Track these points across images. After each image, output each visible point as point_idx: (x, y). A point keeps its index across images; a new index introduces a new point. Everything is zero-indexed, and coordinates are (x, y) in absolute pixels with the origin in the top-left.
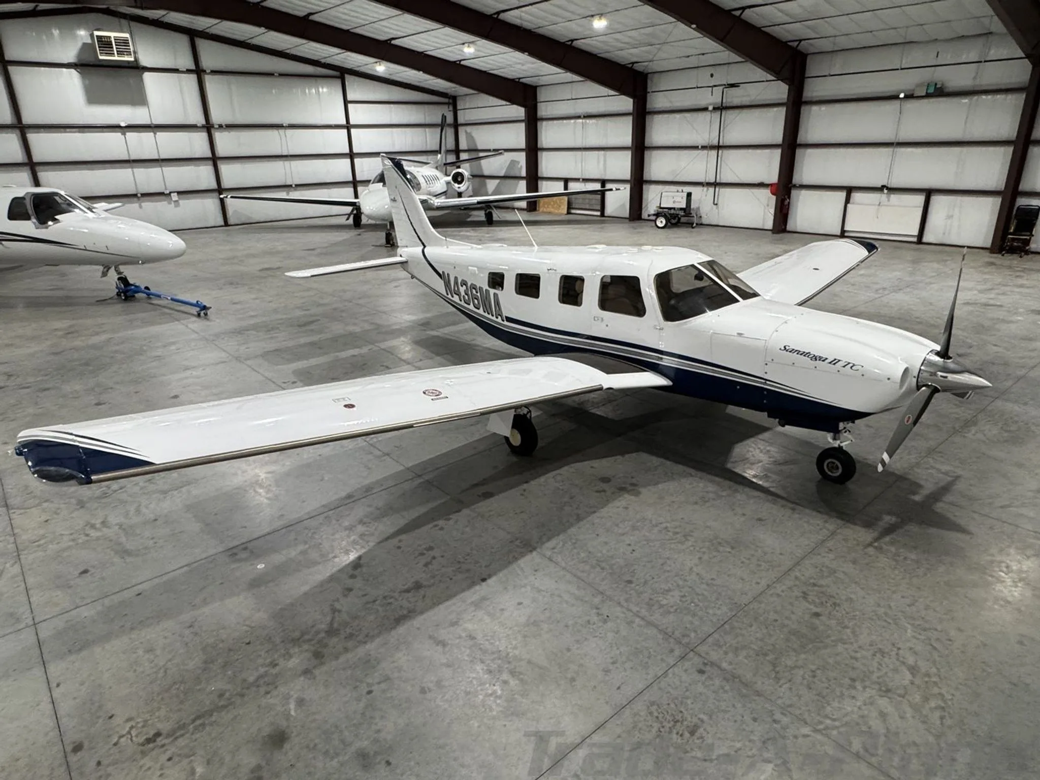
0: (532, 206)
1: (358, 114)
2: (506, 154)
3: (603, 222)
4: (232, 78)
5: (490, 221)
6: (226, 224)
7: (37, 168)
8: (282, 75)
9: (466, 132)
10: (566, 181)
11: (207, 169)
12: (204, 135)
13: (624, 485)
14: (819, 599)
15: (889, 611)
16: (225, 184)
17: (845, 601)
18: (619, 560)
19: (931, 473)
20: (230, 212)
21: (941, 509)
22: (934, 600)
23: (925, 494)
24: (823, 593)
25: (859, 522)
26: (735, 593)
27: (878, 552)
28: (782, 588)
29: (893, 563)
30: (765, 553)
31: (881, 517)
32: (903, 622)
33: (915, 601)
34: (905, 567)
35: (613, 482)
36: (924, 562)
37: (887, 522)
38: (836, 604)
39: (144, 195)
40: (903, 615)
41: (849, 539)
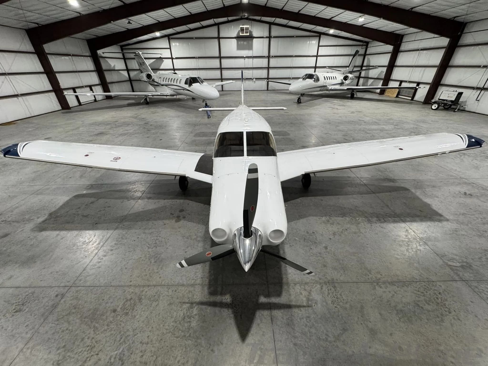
0: (382, 92)
1: (323, 51)
2: (379, 68)
3: (411, 103)
4: (280, 39)
5: (352, 97)
6: (268, 90)
7: (222, 70)
8: (297, 37)
9: (368, 58)
10: (401, 82)
11: (265, 71)
12: (267, 60)
13: (181, 216)
14: (128, 306)
15: (131, 336)
16: (270, 77)
17: (132, 316)
18: (125, 241)
19: (301, 294)
20: (269, 86)
21: (260, 315)
22: (153, 351)
23: (271, 301)
24: (135, 305)
25: (212, 289)
26: (119, 279)
27: (187, 308)
28: (131, 290)
29: (180, 319)
30: (157, 273)
31: (225, 294)
32: (123, 347)
33: (147, 343)
34: (179, 325)
35: (182, 213)
36: (191, 331)
37: (222, 299)
38: (127, 314)
39: (246, 79)
40: (130, 344)
41: (192, 293)
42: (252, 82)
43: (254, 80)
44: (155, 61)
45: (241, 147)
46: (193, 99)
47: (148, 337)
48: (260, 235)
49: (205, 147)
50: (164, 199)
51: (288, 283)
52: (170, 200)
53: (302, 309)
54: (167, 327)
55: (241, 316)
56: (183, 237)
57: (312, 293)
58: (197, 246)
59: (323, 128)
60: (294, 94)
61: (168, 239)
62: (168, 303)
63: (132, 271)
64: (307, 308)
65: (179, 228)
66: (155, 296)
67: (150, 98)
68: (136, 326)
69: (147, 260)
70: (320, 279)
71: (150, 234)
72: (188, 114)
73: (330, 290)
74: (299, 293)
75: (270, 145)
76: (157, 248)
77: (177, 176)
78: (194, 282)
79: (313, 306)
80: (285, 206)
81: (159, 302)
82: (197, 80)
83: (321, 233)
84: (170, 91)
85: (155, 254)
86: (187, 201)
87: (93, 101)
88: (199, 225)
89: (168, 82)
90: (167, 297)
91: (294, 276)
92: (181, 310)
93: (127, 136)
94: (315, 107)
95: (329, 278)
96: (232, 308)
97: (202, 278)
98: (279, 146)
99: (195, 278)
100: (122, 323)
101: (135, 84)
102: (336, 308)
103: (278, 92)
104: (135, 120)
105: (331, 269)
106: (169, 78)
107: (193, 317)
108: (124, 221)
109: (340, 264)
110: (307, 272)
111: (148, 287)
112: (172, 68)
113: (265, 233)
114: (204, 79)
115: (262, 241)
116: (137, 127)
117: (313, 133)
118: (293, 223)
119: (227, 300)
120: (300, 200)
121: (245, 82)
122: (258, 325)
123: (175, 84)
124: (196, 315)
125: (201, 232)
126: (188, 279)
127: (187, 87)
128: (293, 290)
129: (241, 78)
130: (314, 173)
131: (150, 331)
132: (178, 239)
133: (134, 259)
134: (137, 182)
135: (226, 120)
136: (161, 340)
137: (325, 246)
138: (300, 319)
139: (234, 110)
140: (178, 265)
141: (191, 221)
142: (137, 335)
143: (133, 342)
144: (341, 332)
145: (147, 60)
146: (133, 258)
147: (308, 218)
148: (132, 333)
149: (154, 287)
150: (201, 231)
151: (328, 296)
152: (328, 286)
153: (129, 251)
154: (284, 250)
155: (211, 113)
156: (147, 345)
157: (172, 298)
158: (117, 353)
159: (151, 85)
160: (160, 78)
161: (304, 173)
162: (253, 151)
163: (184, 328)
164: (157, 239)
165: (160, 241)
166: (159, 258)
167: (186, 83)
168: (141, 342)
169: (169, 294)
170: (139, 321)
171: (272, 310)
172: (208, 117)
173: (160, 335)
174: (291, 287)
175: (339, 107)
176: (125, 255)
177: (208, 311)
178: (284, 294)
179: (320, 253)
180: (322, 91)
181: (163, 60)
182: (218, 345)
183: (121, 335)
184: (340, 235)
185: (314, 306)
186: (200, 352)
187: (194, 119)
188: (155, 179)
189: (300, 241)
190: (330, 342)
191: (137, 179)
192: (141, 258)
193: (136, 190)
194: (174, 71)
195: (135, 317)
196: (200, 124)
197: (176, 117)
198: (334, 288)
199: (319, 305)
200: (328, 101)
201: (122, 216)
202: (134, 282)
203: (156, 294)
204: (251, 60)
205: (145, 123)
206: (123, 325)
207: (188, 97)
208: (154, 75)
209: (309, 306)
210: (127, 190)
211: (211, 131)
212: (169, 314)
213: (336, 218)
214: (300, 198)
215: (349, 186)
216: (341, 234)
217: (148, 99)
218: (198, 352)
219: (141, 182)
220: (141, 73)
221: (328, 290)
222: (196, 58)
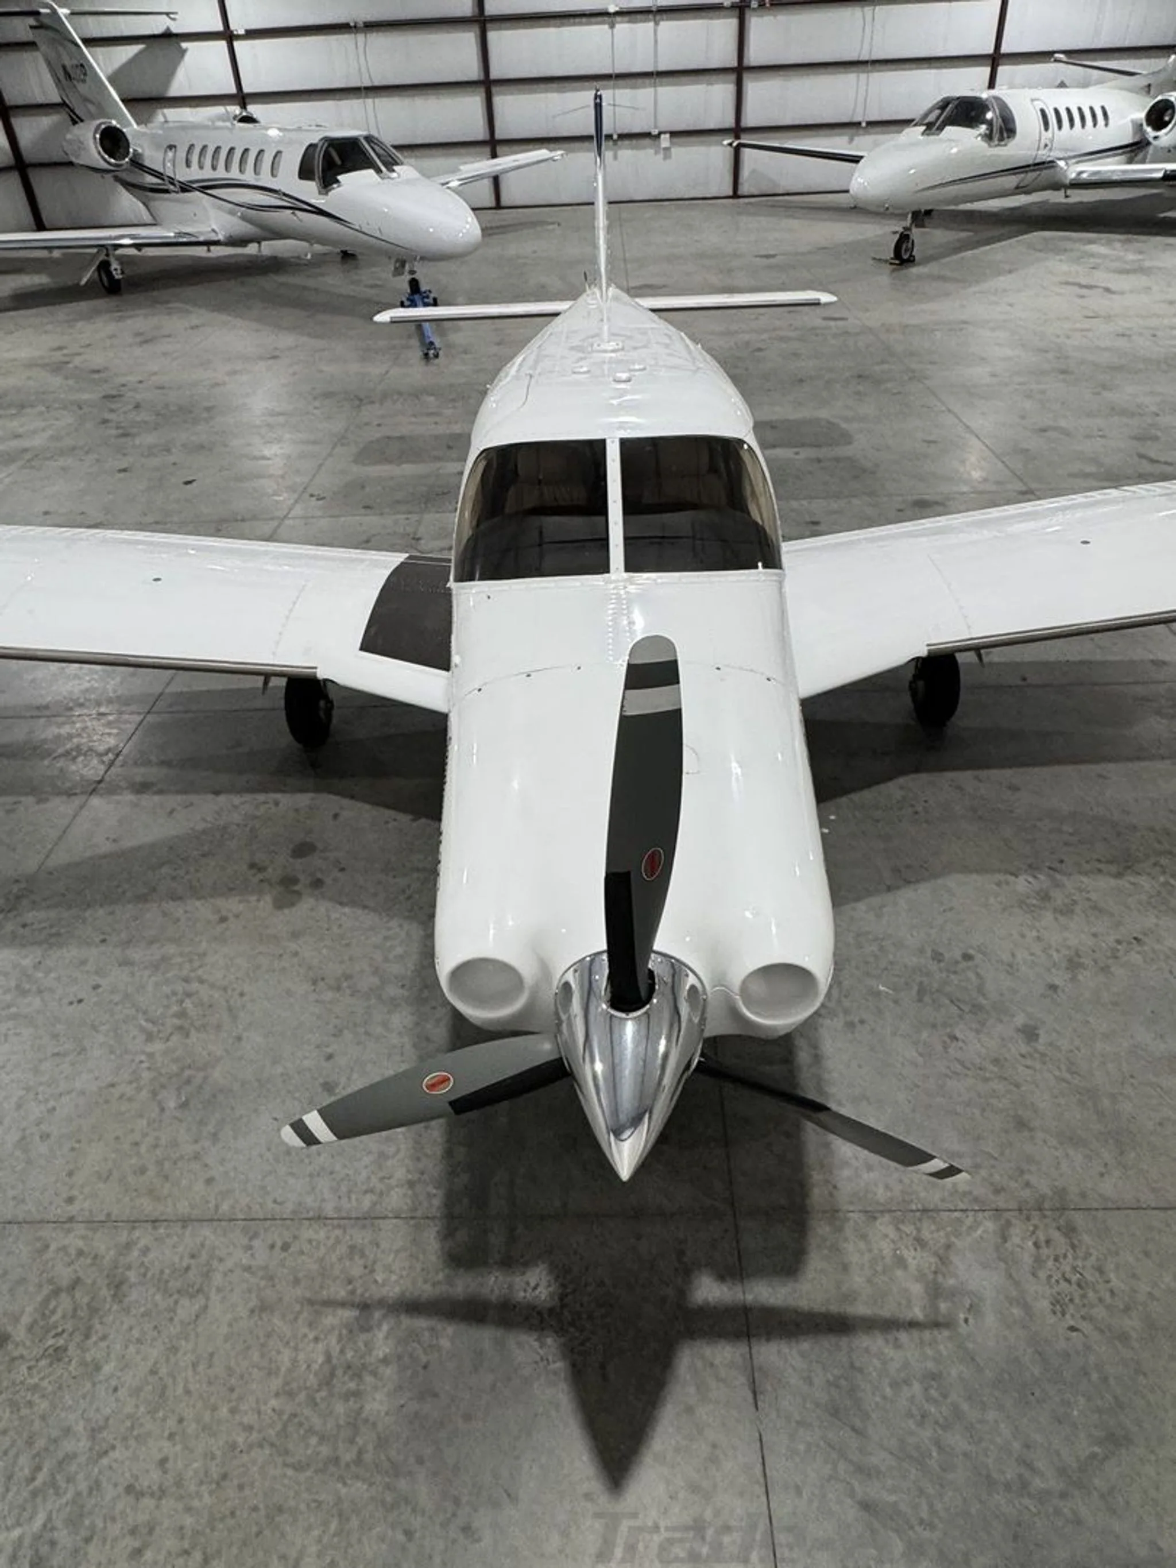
6: (736, 195)
7: (495, 89)
11: (722, 91)
12: (733, 23)
13: (301, 877)
14: (64, 1317)
15: (82, 1459)
16: (750, 119)
17: (83, 1363)
18: (37, 1002)
19: (901, 1262)
20: (745, 172)
21: (699, 1364)
22: (188, 1533)
23: (750, 1297)
24: (93, 1310)
25: (462, 1235)
26: (13, 1187)
27: (344, 1332)
28: (74, 1241)
29: (312, 1380)
30: (196, 1157)
31: (526, 1265)
32: (49, 1507)
33: (161, 1493)
34: (307, 1412)
35: (303, 860)
36: (366, 1438)
37: (510, 1287)
38: (58, 1354)
39: (622, 137)
40: (79, 1494)
41: (363, 1255)
42: (651, 151)
43: (665, 141)
44: (141, 52)
45: (599, 519)
46: (347, 256)
47: (163, 1461)
48: (693, 988)
49: (414, 517)
50: (217, 793)
51: (837, 1211)
52: (248, 797)
53: (903, 1336)
54: (249, 1419)
55: (603, 1367)
56: (314, 982)
57: (955, 1259)
58: (385, 1024)
59: (1029, 396)
60: (876, 214)
61: (242, 995)
62: (251, 1304)
63: (73, 1149)
64: (927, 1335)
65: (295, 935)
66: (188, 1269)
67: (123, 260)
68: (108, 1411)
69: (144, 1094)
70: (997, 1191)
71: (155, 967)
72: (319, 343)
73: (1048, 1242)
74: (888, 1260)
75: (745, 510)
76: (187, 1035)
77: (273, 679)
78: (375, 1204)
79: (962, 1322)
80: (823, 822)
81: (208, 1299)
82: (363, 153)
83: (1006, 957)
84: (229, 217)
85: (182, 1069)
86: (329, 802)
88: (394, 923)
89: (214, 168)
90: (246, 1275)
91: (865, 1176)
92: (316, 1339)
93: (20, 463)
94: (985, 286)
95: (1044, 1187)
96: (560, 1330)
97: (411, 1184)
98: (794, 504)
99: (380, 1186)
100: (36, 1398)
101: (44, 184)
102: (1074, 1334)
103: (788, 207)
104: (56, 381)
105: (1053, 1142)
106: (218, 149)
107: (374, 1374)
108: (25, 902)
109: (1101, 1114)
110: (933, 1170)
111: (155, 1228)
112: (233, 90)
113: (720, 980)
114: (396, 147)
115: (703, 1020)
116: (67, 419)
117: (973, 425)
118: (862, 906)
119: (537, 1292)
120: (901, 788)
121: (615, 157)
122: (690, 1410)
123: (249, 177)
124: (385, 1361)
125: (401, 957)
126: (344, 1189)
127: (309, 191)
128: (862, 1245)
129: (592, 131)
130: (977, 649)
131: (171, 1436)
132: (289, 993)
133: (83, 1093)
134: (81, 705)
135: (517, 378)
136: (225, 1476)
137: (1025, 1026)
138: (895, 1385)
139: (556, 314)
140: (288, 1135)
141: (353, 903)
142: (111, 1454)
143: (96, 1486)
144: (1096, 1449)
145: (100, 51)
146: (78, 1085)
147: (940, 881)
148: (84, 1444)
149: (184, 1227)
150: (399, 950)
151: (1034, 1275)
152: (1036, 1227)
153: (57, 1054)
154: (816, 1047)
155: (442, 333)
156: (160, 1498)
157: (271, 1278)
158: (21, 1538)
159: (130, 186)
160: (171, 147)
161: (923, 652)
162: (662, 540)
163: (330, 1425)
164: (189, 995)
165: (202, 1005)
166: (200, 1087)
167: (305, 172)
168: (129, 1489)
169: (253, 1263)
170: (116, 1390)
171: (753, 1341)
172: (426, 355)
173: (218, 1453)
174: (848, 1231)
175: (1118, 282)
176: (36, 1071)
177: (445, 1343)
178: (816, 1263)
179: (996, 1061)
180: (1028, 193)
181: (184, 45)
182: (496, 1505)
183: (38, 1454)
184: (1105, 969)
185: (966, 1321)
186: (409, 1534)
187: (355, 367)
188: (167, 691)
189: (896, 1002)
190: (1042, 1497)
191: (76, 690)
192: (113, 1085)
193: (78, 748)
194: (244, 106)
195: (98, 1368)
196: (384, 396)
197: (261, 358)
198: (1066, 1235)
199: (990, 1320)
200: (1058, 251)
201: (17, 881)
202: (86, 1205)
203: (192, 1261)
204: (645, 28)
205: (107, 397)
206: (44, 1405)
207: (318, 248)
208: (138, 134)
209: (937, 1325)
210: (35, 748)
211: (442, 430)
212: (256, 1356)
213: (1085, 879)
214: (901, 780)
215: (1159, 713)
216: (1110, 961)
217: (115, 265)
218: (401, 1537)
219: (99, 704)
220: (74, 123)
221: (1036, 1245)
222: (355, 27)
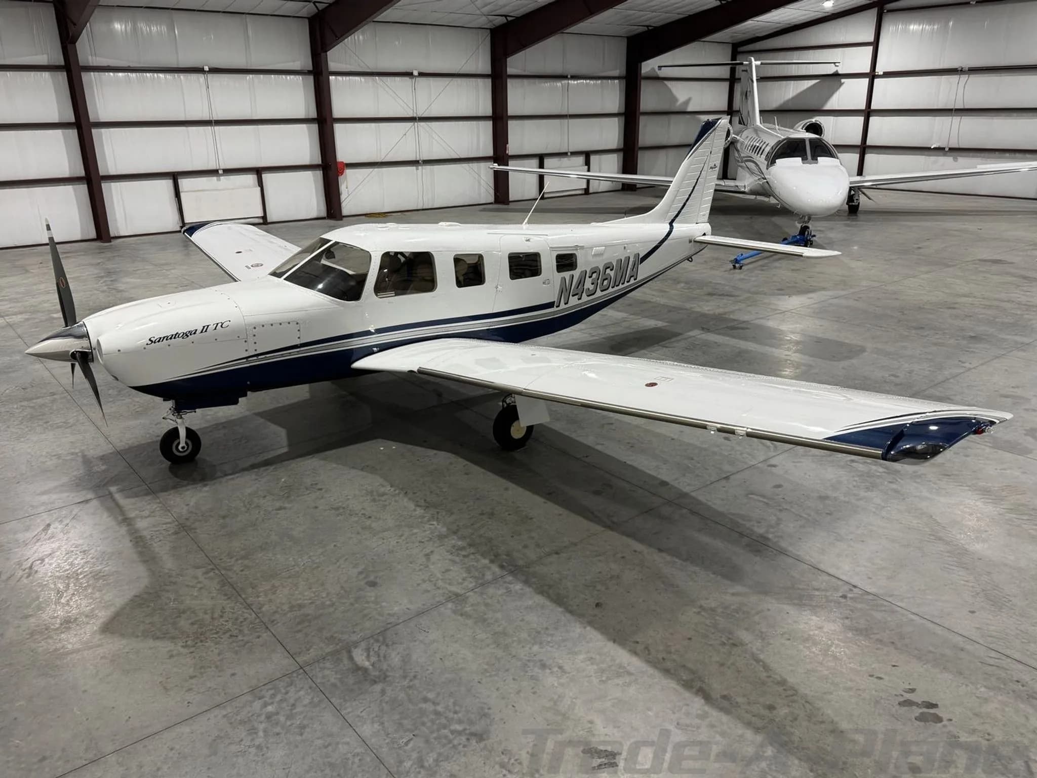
44: (818, 83)
87: (580, 192)
112: (864, 107)
123: (755, 156)
167: (768, 156)
181: (843, 80)
194: (867, 117)
222: (961, 70)
